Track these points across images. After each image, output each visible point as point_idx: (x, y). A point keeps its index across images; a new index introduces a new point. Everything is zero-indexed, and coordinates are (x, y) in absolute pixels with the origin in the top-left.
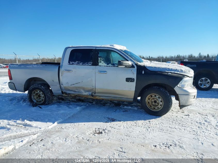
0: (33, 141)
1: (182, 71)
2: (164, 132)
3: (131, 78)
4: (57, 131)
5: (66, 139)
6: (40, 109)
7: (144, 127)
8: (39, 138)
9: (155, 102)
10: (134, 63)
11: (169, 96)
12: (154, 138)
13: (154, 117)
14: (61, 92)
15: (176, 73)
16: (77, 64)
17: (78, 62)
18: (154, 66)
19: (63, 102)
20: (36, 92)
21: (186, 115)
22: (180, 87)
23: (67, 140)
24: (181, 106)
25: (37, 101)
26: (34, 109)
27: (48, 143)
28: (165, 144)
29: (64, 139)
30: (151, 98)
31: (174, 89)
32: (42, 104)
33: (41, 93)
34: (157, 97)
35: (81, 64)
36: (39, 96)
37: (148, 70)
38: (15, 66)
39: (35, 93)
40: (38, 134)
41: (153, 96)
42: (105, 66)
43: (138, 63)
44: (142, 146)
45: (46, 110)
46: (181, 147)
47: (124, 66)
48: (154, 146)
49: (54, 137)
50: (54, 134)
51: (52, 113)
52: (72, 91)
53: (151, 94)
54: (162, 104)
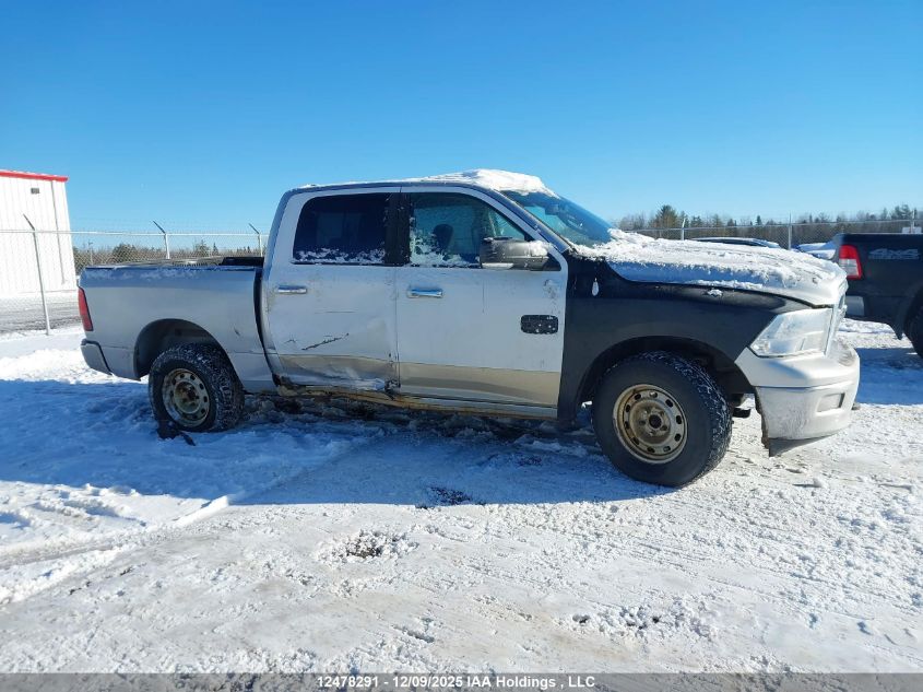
0: (91, 573)
1: (777, 279)
2: (656, 557)
3: (543, 318)
4: (201, 540)
5: (220, 570)
6: (187, 446)
7: (579, 531)
8: (120, 563)
9: (655, 421)
10: (559, 246)
11: (714, 394)
12: (596, 582)
13: (646, 488)
14: (269, 378)
15: (749, 288)
16: (326, 260)
17: (329, 251)
18: (647, 260)
19: (288, 418)
20: (178, 378)
21: (805, 486)
22: (767, 353)
23: (221, 578)
24: (775, 444)
25: (184, 415)
26: (160, 446)
27: (140, 585)
28: (635, 611)
29: (214, 573)
30: (633, 405)
32: (200, 429)
33: (198, 381)
34: (662, 398)
35: (341, 260)
36: (192, 395)
37: (617, 280)
38: (101, 274)
39: (174, 383)
40: (125, 548)
41: (643, 394)
42: (434, 266)
43: (576, 246)
44: (522, 615)
45: (206, 452)
46: (697, 631)
47: (511, 265)
48: (575, 619)
49: (175, 563)
50: (185, 549)
51: (218, 465)
52: (310, 373)
53: (634, 387)
54: (682, 434)
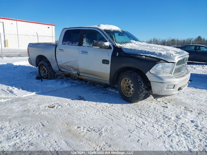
1: (160, 55)
2: (109, 117)
3: (107, 60)
4: (23, 100)
6: (41, 82)
7: (99, 109)
9: (129, 87)
10: (112, 43)
11: (140, 82)
12: (90, 120)
14: (58, 69)
16: (68, 44)
17: (68, 42)
22: (154, 73)
24: (155, 96)
25: (44, 75)
30: (125, 83)
31: (146, 74)
32: (46, 79)
33: (46, 68)
34: (130, 81)
35: (70, 44)
36: (45, 71)
39: (42, 68)
41: (127, 80)
42: (87, 47)
43: (116, 44)
44: (67, 124)
46: (100, 134)
48: (77, 127)
49: (14, 103)
50: (19, 101)
51: (41, 86)
52: (65, 69)
53: (125, 78)
54: (133, 90)
